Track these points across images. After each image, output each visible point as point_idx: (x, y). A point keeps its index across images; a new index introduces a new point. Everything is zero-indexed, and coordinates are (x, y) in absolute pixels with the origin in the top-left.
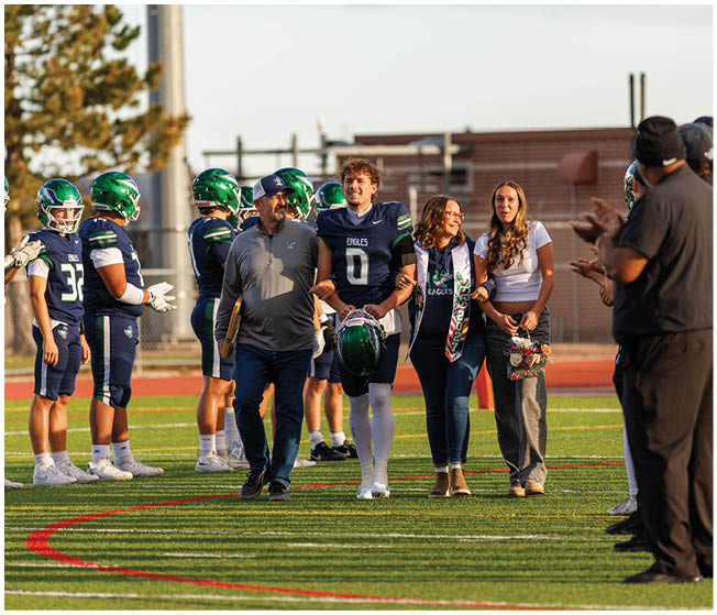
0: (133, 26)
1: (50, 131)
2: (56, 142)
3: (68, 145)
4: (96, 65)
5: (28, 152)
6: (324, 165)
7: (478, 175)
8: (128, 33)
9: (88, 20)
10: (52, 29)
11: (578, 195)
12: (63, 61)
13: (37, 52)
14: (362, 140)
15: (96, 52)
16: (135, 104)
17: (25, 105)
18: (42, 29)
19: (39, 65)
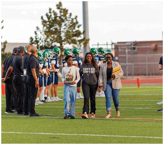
0: (80, 24)
3: (70, 44)
4: (74, 31)
5: (63, 45)
6: (112, 47)
7: (138, 48)
9: (73, 23)
10: (67, 25)
11: (154, 52)
12: (69, 30)
13: (65, 29)
14: (118, 43)
15: (74, 29)
16: (81, 37)
18: (65, 25)
19: (65, 31)
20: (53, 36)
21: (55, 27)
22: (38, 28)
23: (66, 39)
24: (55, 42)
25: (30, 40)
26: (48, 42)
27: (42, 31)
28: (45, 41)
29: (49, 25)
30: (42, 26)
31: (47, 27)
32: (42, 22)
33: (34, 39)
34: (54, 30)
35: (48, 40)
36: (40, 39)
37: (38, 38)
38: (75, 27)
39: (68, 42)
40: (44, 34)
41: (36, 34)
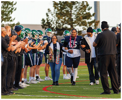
0: (91, 7)
1: (77, 23)
2: (78, 25)
3: (80, 26)
4: (85, 13)
5: (74, 27)
8: (90, 8)
9: (83, 6)
10: (78, 7)
12: (80, 12)
13: (76, 11)
15: (85, 11)
16: (91, 19)
17: (74, 19)
18: (76, 7)
19: (76, 13)
20: (64, 18)
21: (66, 9)
22: (49, 10)
23: (77, 21)
24: (66, 24)
25: (41, 22)
26: (59, 23)
27: (53, 13)
28: (57, 23)
29: (60, 7)
30: (54, 8)
31: (58, 9)
32: (54, 4)
33: (46, 21)
34: (65, 12)
35: (60, 22)
36: (52, 21)
37: (50, 20)
38: (85, 10)
39: (79, 24)
40: (55, 17)
41: (48, 16)
